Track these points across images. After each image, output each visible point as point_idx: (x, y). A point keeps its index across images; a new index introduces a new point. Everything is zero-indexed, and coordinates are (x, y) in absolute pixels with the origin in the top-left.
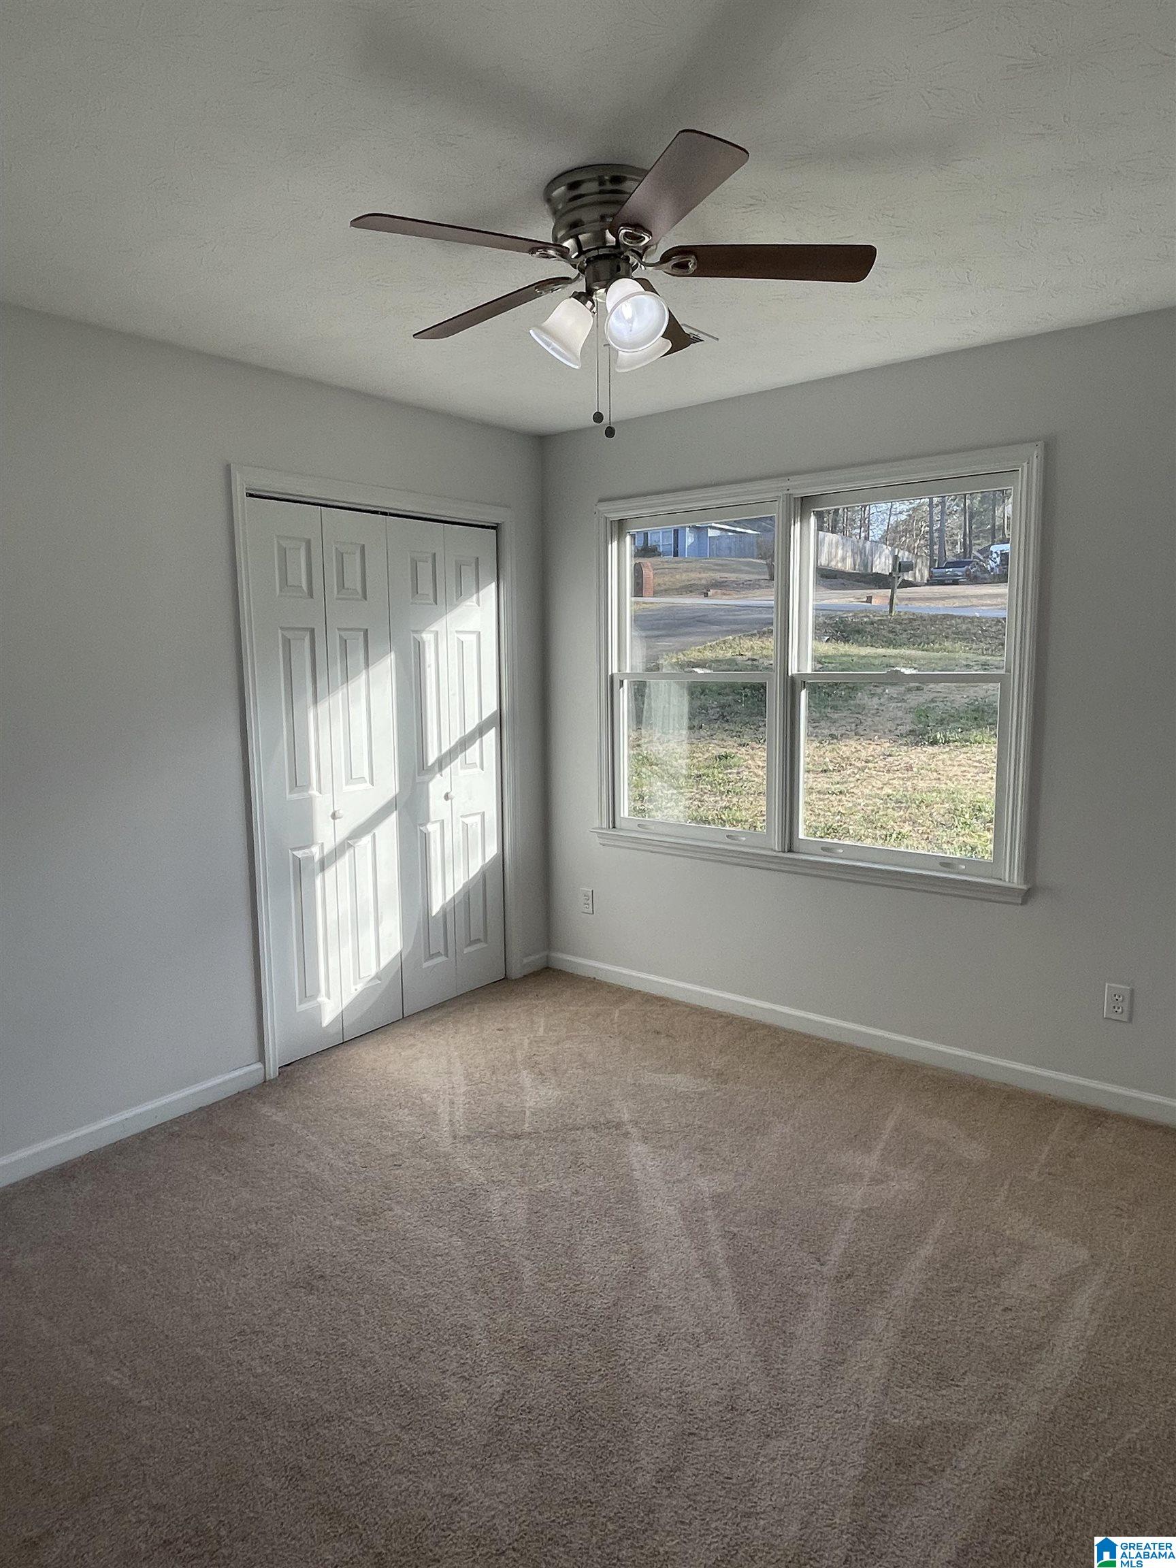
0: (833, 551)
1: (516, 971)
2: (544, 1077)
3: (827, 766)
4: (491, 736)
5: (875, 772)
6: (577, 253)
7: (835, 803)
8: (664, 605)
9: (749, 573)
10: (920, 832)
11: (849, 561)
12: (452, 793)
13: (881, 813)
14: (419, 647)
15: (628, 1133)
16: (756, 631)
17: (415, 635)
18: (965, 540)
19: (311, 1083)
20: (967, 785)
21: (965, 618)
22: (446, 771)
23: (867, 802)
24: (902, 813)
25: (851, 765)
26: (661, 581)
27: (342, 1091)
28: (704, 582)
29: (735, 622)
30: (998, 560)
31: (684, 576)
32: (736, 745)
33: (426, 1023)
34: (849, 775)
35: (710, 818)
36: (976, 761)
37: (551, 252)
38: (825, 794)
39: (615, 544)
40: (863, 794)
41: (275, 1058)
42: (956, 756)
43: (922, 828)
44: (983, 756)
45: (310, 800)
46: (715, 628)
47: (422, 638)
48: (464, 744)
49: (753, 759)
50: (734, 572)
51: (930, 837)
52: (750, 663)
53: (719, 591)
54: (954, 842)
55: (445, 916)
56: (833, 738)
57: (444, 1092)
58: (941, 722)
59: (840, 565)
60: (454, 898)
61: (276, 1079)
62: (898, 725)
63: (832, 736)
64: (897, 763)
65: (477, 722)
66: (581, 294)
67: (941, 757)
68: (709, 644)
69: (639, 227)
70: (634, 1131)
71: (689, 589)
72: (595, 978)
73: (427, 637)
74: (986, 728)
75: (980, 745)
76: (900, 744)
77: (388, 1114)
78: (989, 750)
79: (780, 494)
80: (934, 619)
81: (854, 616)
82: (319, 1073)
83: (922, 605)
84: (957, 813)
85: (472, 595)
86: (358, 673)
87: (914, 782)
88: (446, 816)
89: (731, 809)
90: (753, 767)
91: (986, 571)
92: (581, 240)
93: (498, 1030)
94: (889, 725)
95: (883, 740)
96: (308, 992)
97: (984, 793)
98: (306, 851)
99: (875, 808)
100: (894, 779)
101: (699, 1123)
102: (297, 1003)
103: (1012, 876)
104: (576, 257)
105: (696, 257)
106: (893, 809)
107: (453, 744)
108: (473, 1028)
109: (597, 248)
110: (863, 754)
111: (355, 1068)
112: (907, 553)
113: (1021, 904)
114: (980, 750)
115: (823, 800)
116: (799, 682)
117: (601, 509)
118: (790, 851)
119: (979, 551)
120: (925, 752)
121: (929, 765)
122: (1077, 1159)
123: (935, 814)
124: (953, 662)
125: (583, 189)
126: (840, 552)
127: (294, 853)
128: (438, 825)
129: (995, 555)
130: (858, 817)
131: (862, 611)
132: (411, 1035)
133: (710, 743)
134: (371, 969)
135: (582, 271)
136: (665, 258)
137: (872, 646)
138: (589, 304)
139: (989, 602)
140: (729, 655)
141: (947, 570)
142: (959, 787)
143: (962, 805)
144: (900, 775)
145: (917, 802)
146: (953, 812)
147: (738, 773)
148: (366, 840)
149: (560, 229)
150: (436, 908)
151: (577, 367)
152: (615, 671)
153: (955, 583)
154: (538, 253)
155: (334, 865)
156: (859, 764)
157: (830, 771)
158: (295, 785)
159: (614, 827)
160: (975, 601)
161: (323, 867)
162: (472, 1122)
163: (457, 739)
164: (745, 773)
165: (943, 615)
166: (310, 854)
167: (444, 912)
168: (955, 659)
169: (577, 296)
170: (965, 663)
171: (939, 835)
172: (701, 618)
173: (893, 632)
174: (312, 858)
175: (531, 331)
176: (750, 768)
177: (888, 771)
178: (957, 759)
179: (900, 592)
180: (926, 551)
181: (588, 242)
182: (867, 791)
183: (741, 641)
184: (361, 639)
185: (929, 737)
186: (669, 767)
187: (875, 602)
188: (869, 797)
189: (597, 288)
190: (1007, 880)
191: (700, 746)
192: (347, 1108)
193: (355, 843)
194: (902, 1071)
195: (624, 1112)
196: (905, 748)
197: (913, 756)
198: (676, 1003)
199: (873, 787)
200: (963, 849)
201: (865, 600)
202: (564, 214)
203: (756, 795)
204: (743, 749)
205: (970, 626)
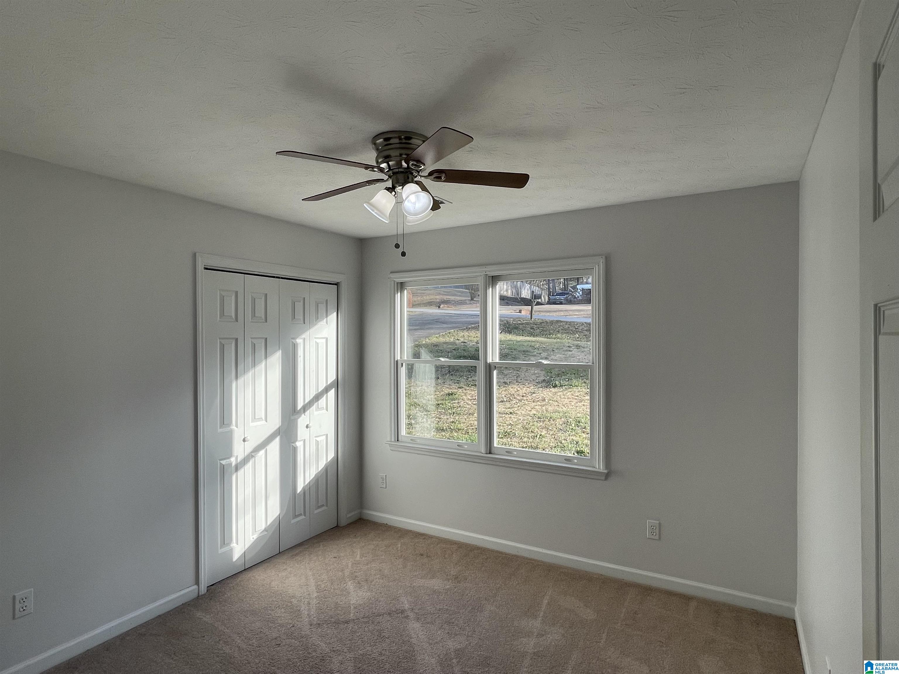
0: (502, 286)
1: (343, 522)
2: (361, 585)
3: (503, 399)
4: (332, 393)
5: (527, 402)
6: (388, 170)
7: (508, 419)
8: (418, 313)
9: (460, 296)
10: (551, 434)
11: (509, 291)
12: (310, 425)
13: (531, 424)
14: (295, 346)
15: (408, 616)
16: (465, 328)
17: (293, 340)
18: (565, 282)
19: (226, 596)
20: (572, 408)
21: (567, 322)
22: (307, 413)
23: (524, 418)
24: (541, 424)
25: (515, 398)
26: (416, 299)
27: (245, 600)
28: (438, 301)
29: (455, 323)
30: (581, 293)
31: (428, 297)
32: (457, 388)
33: (293, 555)
34: (514, 403)
35: (445, 428)
36: (576, 396)
37: (375, 169)
38: (503, 414)
39: (399, 294)
40: (521, 414)
41: (205, 581)
42: (566, 393)
43: (552, 432)
44: (579, 393)
45: (231, 432)
46: (445, 326)
47: (296, 342)
48: (317, 397)
49: (465, 395)
50: (453, 296)
51: (556, 437)
52: (463, 344)
53: (446, 305)
54: (568, 439)
55: (304, 493)
56: (505, 384)
57: (304, 598)
58: (558, 375)
59: (505, 293)
60: (310, 482)
61: (205, 594)
62: (537, 377)
63: (505, 383)
64: (538, 397)
65: (325, 385)
66: (390, 188)
67: (559, 394)
68: (442, 334)
69: (419, 161)
70: (412, 615)
71: (430, 304)
72: (387, 524)
73: (299, 341)
74: (580, 378)
75: (577, 388)
76: (539, 387)
77: (272, 613)
78: (581, 390)
79: (482, 274)
80: (552, 322)
81: (514, 320)
82: (231, 590)
83: (546, 314)
84: (569, 424)
85: (323, 319)
86: (260, 362)
87: (546, 407)
88: (307, 438)
89: (455, 423)
90: (466, 399)
91: (575, 297)
92: (390, 164)
93: (334, 558)
94: (534, 377)
95: (530, 385)
96: (225, 540)
97: (580, 413)
98: (228, 460)
99: (528, 421)
100: (537, 405)
101: (446, 607)
102: (219, 548)
103: (599, 466)
104: (387, 171)
105: (445, 174)
106: (537, 422)
107: (311, 397)
108: (320, 557)
109: (398, 168)
110: (521, 393)
111: (252, 585)
112: (537, 288)
113: (605, 480)
114: (577, 390)
115: (502, 417)
116: (493, 367)
117: (391, 276)
118: (490, 453)
119: (571, 287)
120: (551, 391)
121: (553, 398)
122: (639, 615)
123: (557, 424)
124: (563, 344)
125: (392, 141)
126: (505, 287)
127: (221, 462)
128: (302, 442)
129: (579, 290)
130: (520, 426)
131: (517, 318)
132: (284, 563)
133: (443, 387)
134: (262, 526)
135: (390, 177)
136: (431, 174)
137: (523, 336)
138: (393, 193)
139: (577, 313)
140: (452, 340)
141: (557, 297)
142: (568, 410)
143: (570, 419)
144: (539, 404)
145: (549, 418)
146: (567, 423)
147: (458, 403)
148: (262, 453)
149: (380, 158)
150: (299, 489)
151: (387, 222)
152: (399, 358)
153: (561, 303)
154: (369, 170)
155: (243, 467)
156: (519, 398)
157: (505, 401)
158: (223, 423)
159: (398, 441)
160: (571, 313)
161: (237, 469)
162: (320, 615)
163: (314, 395)
164: (462, 403)
165: (556, 320)
166: (230, 462)
167: (304, 491)
168: (562, 343)
169: (388, 189)
170: (568, 345)
171: (560, 436)
172: (437, 320)
173: (532, 329)
174: (231, 464)
175: (364, 205)
176: (464, 400)
177: (534, 402)
178: (567, 395)
179: (536, 308)
180: (546, 287)
181: (393, 165)
182: (523, 412)
183: (458, 332)
184: (263, 344)
185: (552, 384)
186: (422, 400)
187: (523, 313)
188: (524, 416)
189: (398, 186)
190: (597, 467)
191: (438, 388)
192: (247, 611)
193: (255, 455)
194: (549, 571)
195: (406, 603)
196: (541, 389)
197: (545, 393)
198: (431, 537)
199: (526, 410)
200: (572, 443)
201: (518, 311)
202: (381, 152)
203: (468, 415)
204: (460, 390)
205: (569, 326)
